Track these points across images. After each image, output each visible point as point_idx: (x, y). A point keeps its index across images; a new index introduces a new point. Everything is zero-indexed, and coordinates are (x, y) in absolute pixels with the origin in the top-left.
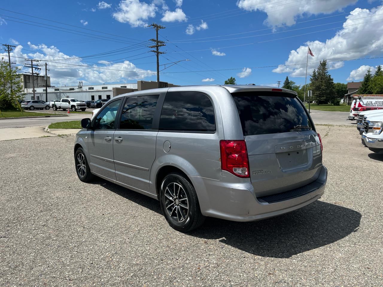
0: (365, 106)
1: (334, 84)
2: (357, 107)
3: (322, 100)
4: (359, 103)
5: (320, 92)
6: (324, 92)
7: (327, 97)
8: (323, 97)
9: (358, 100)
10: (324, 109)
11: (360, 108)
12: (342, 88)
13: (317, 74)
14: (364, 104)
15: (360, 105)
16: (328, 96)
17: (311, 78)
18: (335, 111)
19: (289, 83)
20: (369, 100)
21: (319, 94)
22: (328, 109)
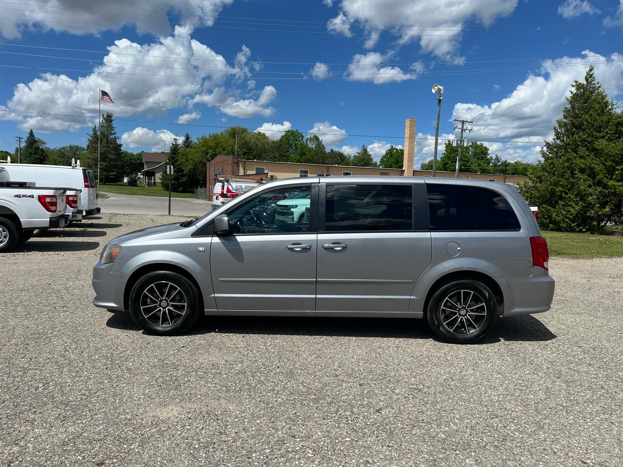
0: (234, 191)
1: (123, 153)
2: (225, 192)
3: (110, 176)
4: (228, 188)
5: (108, 164)
6: (113, 164)
7: (118, 173)
8: (112, 171)
9: (226, 184)
10: (119, 192)
11: (229, 194)
12: (131, 159)
13: (99, 133)
14: (233, 190)
15: (228, 191)
16: (120, 171)
17: (90, 138)
18: (136, 194)
19: (36, 141)
20: (238, 184)
21: (106, 166)
22: (124, 192)
